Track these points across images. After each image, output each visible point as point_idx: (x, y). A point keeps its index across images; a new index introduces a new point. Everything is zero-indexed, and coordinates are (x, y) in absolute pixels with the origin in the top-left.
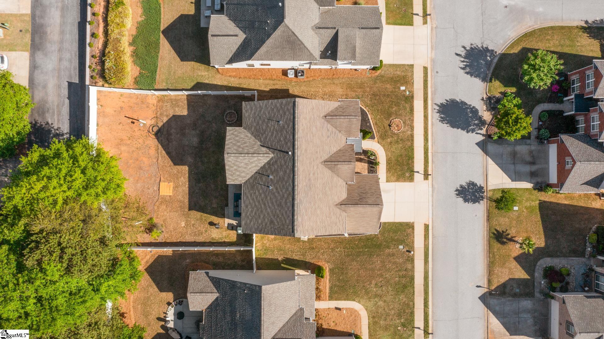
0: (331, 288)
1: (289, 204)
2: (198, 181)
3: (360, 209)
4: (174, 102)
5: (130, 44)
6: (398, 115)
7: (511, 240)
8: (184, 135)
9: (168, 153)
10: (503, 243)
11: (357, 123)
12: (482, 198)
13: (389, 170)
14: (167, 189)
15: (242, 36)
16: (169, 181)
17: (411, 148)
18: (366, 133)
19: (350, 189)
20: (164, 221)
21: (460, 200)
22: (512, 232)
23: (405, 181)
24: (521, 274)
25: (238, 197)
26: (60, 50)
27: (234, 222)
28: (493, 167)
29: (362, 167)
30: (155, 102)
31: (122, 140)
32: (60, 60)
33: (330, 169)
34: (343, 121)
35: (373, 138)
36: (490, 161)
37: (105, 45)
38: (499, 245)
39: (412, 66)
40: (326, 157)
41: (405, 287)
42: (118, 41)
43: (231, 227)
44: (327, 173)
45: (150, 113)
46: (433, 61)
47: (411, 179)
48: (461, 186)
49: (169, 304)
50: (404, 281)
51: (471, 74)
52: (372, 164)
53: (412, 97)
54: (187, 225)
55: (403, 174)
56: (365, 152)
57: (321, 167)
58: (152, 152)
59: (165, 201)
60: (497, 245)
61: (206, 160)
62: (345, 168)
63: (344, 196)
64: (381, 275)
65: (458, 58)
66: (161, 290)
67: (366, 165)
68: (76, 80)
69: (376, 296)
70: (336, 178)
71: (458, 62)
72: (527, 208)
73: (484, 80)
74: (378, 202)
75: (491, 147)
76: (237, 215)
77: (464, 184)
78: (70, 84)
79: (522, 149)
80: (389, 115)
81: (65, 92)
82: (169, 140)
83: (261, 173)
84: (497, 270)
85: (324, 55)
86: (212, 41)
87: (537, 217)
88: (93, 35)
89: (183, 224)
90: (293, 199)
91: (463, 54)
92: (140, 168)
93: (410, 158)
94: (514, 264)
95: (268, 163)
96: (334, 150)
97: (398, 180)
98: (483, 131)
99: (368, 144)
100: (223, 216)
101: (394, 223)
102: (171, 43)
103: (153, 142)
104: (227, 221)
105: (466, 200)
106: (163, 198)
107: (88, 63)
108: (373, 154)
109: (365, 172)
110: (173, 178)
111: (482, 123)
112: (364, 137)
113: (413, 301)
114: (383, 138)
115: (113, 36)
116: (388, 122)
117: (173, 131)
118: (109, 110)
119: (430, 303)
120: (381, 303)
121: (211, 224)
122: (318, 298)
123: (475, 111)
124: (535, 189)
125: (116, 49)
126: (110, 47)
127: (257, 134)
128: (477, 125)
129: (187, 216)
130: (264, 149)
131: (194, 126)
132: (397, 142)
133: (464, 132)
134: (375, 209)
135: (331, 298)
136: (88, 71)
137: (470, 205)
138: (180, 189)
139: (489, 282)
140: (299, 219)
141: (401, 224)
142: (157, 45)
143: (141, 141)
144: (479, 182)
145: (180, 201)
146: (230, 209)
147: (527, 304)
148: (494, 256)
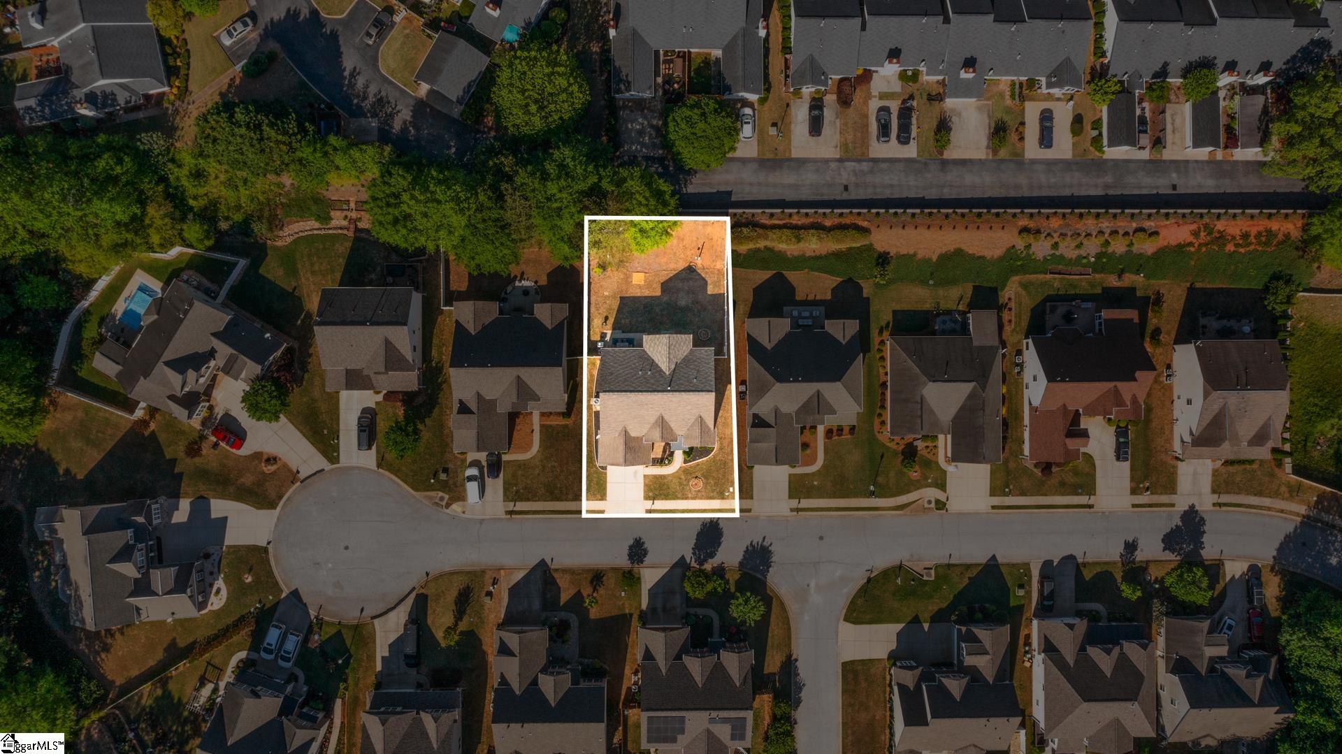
0: (551, 426)
1: (626, 388)
2: (645, 306)
3: (621, 448)
4: (718, 283)
5: (765, 247)
6: (706, 485)
7: (595, 589)
8: (688, 293)
9: (670, 279)
10: (592, 582)
11: (696, 443)
12: (632, 563)
13: (655, 477)
14: (638, 278)
15: (769, 346)
16: (645, 281)
17: (675, 498)
18: (690, 453)
19: (638, 439)
20: (609, 277)
21: (631, 542)
22: (602, 591)
23: (645, 492)
24: (564, 598)
25: (631, 342)
26: (760, 184)
27: (608, 338)
28: (661, 572)
29: (658, 453)
30: (718, 267)
31: (683, 240)
32: (751, 184)
33: (656, 422)
34: (697, 431)
35: (685, 462)
36: (666, 570)
37: (764, 227)
38: (589, 579)
39: (752, 498)
40: (666, 417)
41: (552, 493)
42: (766, 239)
43: (603, 336)
44: (653, 420)
45: (707, 263)
46: (757, 518)
47: (647, 498)
48: (643, 543)
49: (536, 282)
50: (557, 492)
51: (747, 551)
52: (660, 462)
53: (723, 498)
54: (606, 297)
55: (651, 491)
56: (672, 454)
57: (658, 414)
58: (672, 266)
59: (627, 279)
60: (589, 577)
61: (665, 313)
62: (657, 434)
63: (633, 434)
64: (562, 471)
65: (761, 541)
66: (549, 275)
67: (659, 456)
68: (734, 198)
69: (544, 467)
70: (649, 426)
71: (757, 539)
72: (623, 604)
73: (741, 563)
74: (627, 463)
75: (678, 571)
76: (615, 342)
77: (645, 546)
78: (729, 193)
79: (677, 601)
80: (706, 478)
81: (722, 189)
82: (683, 280)
83: (652, 365)
84: (567, 577)
85: (755, 416)
86: (765, 321)
87: (615, 612)
88: (772, 215)
89: (606, 293)
90: (631, 391)
91: (765, 543)
92: (657, 256)
93: (666, 497)
94: (572, 592)
95: (661, 370)
96: (672, 425)
97: (646, 485)
98: (694, 564)
99: (679, 457)
100: (614, 329)
101: (606, 482)
102: (768, 281)
103: (681, 265)
104: (609, 333)
105: (631, 547)
106: (630, 276)
107: (747, 211)
108: (670, 462)
109: (653, 456)
110: (649, 284)
111: (701, 564)
112: (685, 452)
113: (539, 500)
114: (685, 471)
115: (770, 234)
116: (699, 475)
117: (691, 283)
118: (709, 229)
119: (537, 516)
120: (537, 471)
121: (606, 318)
122: (543, 414)
123: (712, 555)
124: (642, 611)
125: (759, 236)
126: (760, 231)
127: (687, 361)
128: (699, 557)
129: (614, 297)
130: (673, 367)
131: (696, 302)
132: (681, 484)
133: (692, 546)
134: (622, 460)
135: (542, 426)
136: (741, 211)
137: (626, 551)
138: (638, 290)
139: (556, 570)
140: (614, 396)
141: (605, 489)
142: (765, 268)
143: (682, 256)
144: (648, 560)
145: (627, 291)
146: (620, 335)
147: (536, 604)
148: (579, 574)
